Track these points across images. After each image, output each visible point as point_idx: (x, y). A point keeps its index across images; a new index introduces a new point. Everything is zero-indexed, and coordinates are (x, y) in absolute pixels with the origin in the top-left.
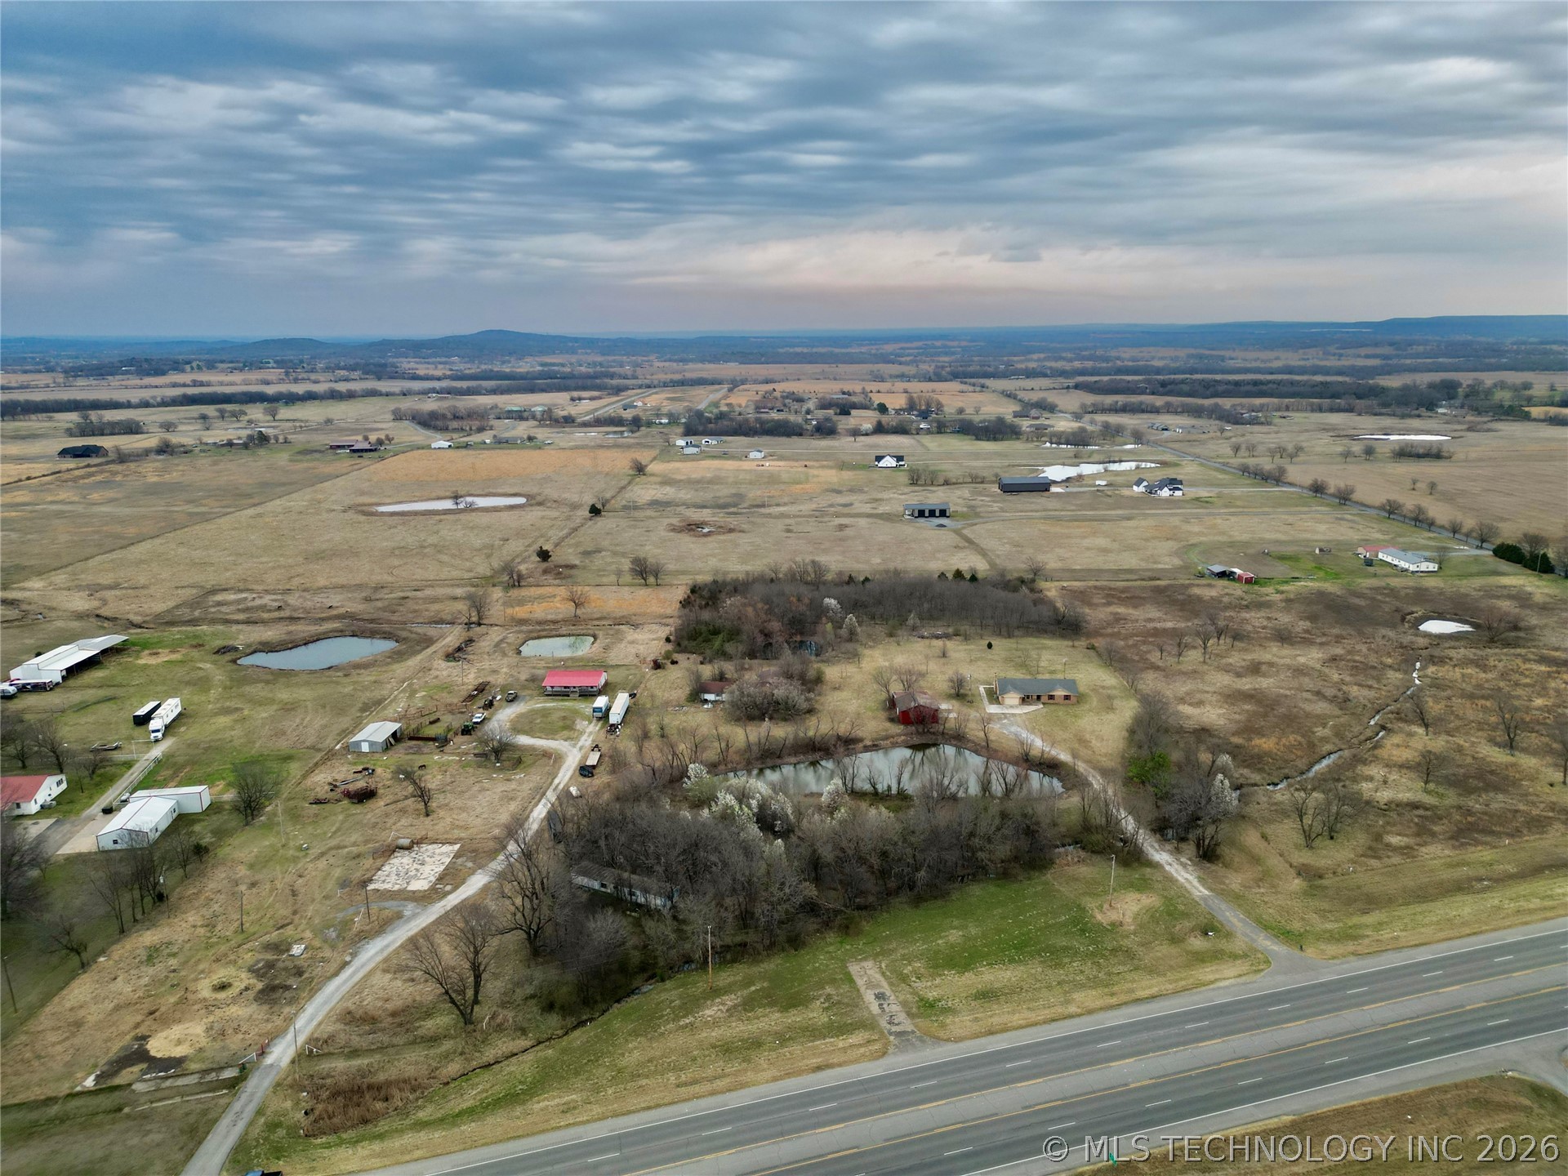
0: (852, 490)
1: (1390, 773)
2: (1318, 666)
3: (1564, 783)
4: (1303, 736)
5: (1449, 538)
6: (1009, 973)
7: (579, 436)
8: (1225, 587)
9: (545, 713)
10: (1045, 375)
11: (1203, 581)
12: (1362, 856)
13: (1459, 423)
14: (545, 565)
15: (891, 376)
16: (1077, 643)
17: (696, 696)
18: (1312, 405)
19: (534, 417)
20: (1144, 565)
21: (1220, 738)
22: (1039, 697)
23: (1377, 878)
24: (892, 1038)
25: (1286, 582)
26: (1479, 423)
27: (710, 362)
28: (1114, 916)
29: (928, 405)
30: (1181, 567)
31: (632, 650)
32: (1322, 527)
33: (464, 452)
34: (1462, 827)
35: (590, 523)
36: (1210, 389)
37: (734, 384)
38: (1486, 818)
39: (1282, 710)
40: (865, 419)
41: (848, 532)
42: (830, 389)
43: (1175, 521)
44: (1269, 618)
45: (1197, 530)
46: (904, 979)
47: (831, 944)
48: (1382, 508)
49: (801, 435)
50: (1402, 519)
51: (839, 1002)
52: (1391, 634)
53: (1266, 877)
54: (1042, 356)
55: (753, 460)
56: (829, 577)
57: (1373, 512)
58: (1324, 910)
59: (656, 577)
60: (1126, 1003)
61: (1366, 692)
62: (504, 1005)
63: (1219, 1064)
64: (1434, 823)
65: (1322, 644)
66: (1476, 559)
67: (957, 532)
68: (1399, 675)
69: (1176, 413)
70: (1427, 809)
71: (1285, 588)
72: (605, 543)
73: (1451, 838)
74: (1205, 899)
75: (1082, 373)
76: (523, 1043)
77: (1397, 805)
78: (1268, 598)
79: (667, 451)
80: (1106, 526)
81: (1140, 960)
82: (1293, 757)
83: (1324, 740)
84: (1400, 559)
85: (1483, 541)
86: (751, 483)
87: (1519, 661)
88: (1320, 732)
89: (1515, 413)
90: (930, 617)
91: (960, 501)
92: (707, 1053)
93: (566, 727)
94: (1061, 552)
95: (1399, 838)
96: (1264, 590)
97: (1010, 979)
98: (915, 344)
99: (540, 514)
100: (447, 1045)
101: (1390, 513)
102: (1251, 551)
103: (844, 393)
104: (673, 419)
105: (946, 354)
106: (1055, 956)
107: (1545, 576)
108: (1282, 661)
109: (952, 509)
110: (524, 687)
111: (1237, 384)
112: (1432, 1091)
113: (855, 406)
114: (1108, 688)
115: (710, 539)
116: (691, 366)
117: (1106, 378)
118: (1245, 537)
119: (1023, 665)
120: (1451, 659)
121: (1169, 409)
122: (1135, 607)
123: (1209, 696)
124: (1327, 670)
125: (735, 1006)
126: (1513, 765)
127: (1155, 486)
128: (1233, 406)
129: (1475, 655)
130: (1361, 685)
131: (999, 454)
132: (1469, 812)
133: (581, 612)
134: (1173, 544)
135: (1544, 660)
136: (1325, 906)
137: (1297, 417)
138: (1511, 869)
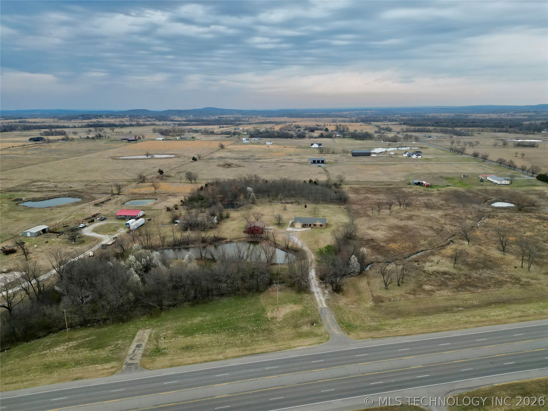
1: (442, 259)
2: (438, 217)
3: (522, 267)
4: (413, 243)
5: (520, 173)
6: (208, 338)
8: (416, 188)
9: (110, 225)
10: (397, 121)
11: (409, 186)
12: (409, 293)
14: (160, 175)
15: (339, 121)
16: (342, 207)
17: (174, 221)
18: (492, 130)
19: (201, 132)
20: (389, 180)
21: (376, 243)
22: (310, 225)
23: (408, 304)
24: (124, 366)
25: (444, 187)
27: (277, 117)
29: (344, 129)
30: (404, 181)
31: (165, 204)
32: (470, 169)
33: (166, 141)
34: (463, 283)
35: (190, 163)
36: (455, 125)
37: (280, 123)
38: (477, 280)
39: (411, 233)
40: (318, 133)
41: (283, 167)
43: (412, 166)
44: (429, 200)
45: (419, 169)
48: (497, 162)
49: (291, 138)
50: (504, 166)
51: (119, 348)
55: (267, 145)
57: (495, 164)
58: (375, 317)
59: (196, 180)
61: (452, 228)
65: (445, 209)
66: (529, 180)
67: (324, 168)
68: (471, 222)
69: (438, 132)
70: (450, 275)
71: (442, 189)
72: (189, 169)
74: (322, 309)
77: (437, 273)
78: (432, 192)
79: (238, 142)
80: (383, 167)
81: (272, 335)
82: (404, 251)
83: (423, 245)
84: (495, 179)
85: (533, 173)
86: (260, 152)
87: (527, 218)
88: (422, 242)
95: (430, 286)
96: (433, 189)
98: (355, 112)
99: (175, 160)
101: (500, 163)
102: (436, 176)
103: (317, 125)
104: (249, 132)
109: (326, 161)
118: (437, 171)
119: (314, 214)
120: (497, 216)
122: (376, 194)
123: (383, 227)
124: (440, 219)
126: (502, 259)
127: (411, 154)
128: (461, 130)
129: (510, 215)
130: (452, 225)
131: (360, 144)
132: (470, 277)
133: (157, 191)
134: (406, 173)
135: (539, 218)
136: (377, 315)
137: (485, 134)
138: (475, 303)
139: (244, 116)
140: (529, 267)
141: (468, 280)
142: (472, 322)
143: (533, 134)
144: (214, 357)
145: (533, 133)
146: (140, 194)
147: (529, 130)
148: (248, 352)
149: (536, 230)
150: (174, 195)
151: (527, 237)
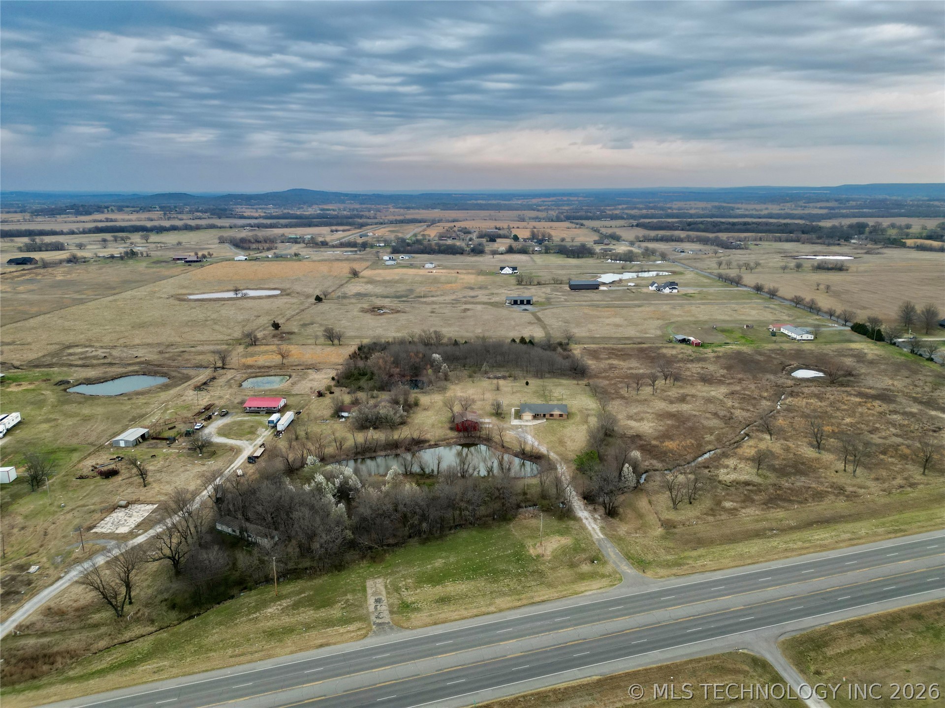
0: (480, 288)
1: (740, 463)
2: (721, 397)
3: (845, 470)
4: (696, 440)
5: (828, 320)
6: (463, 586)
7: (329, 253)
8: (682, 349)
9: (240, 424)
10: (622, 218)
11: (671, 345)
12: (705, 514)
13: (862, 249)
14: (276, 332)
15: (530, 218)
16: (580, 382)
17: (337, 414)
18: (775, 237)
19: (304, 242)
20: (638, 335)
21: (645, 441)
22: (544, 415)
23: (708, 528)
24: (374, 627)
25: (721, 346)
26: (874, 249)
27: (423, 209)
28: (540, 551)
29: (544, 236)
30: (660, 336)
31: (309, 385)
32: (754, 312)
33: (253, 263)
34: (772, 497)
35: (314, 306)
36: (717, 227)
37: (433, 222)
38: (789, 491)
39: (690, 424)
40: (502, 245)
41: (469, 313)
42: (488, 226)
43: (665, 308)
44: (703, 368)
45: (678, 314)
46: (397, 590)
47: (362, 568)
48: (792, 300)
49: (462, 254)
50: (803, 307)
51: (352, 604)
52: (772, 377)
53: (643, 527)
54: (624, 206)
55: (427, 269)
56: (445, 341)
57: (787, 303)
58: (670, 548)
59: (339, 340)
60: (524, 605)
61: (745, 414)
62: (147, 605)
63: (566, 643)
64: (757, 495)
65: (729, 384)
66: (840, 332)
67: (534, 314)
68: (768, 403)
69: (693, 242)
70: (754, 486)
71: (719, 349)
72: (318, 319)
73: (764, 504)
74: (599, 540)
75: (645, 217)
76: (150, 629)
77: (737, 483)
78: (706, 355)
79: (377, 263)
80: (625, 311)
81: (546, 578)
82: (686, 453)
83: (709, 442)
84: (792, 332)
85: (846, 321)
86: (421, 283)
87: (844, 395)
88: (708, 438)
89: (896, 243)
90: (499, 365)
91: (544, 295)
92: (259, 635)
93: (250, 432)
94: (591, 326)
95: (731, 503)
96: (705, 350)
97: (463, 590)
98: (551, 199)
99: (286, 300)
100: (103, 630)
101: (797, 303)
102: (706, 327)
103: (496, 228)
104: (387, 243)
105: (568, 205)
106: (494, 575)
107: (878, 343)
108: (701, 394)
109: (534, 299)
110: (234, 407)
111: (734, 224)
112: (691, 661)
113: (500, 237)
114: (589, 410)
115: (383, 317)
116: (412, 211)
117: (655, 220)
118: (706, 318)
119: (544, 396)
120: (803, 394)
121: (690, 240)
122: (624, 360)
123: (647, 415)
124: (725, 400)
125: (287, 607)
126: (817, 459)
127: (662, 286)
128: (728, 238)
129: (819, 391)
130: (743, 409)
131: (577, 267)
132: (780, 488)
133: (285, 361)
134: (660, 322)
135: (860, 394)
136: (671, 545)
137: (765, 244)
138: (793, 523)
139: (364, 206)
140: (855, 471)
141: (778, 492)
142: (793, 550)
143: (839, 244)
144: (484, 609)
145: (838, 242)
146: (259, 368)
147: (832, 237)
148: (525, 602)
149: (857, 415)
150: (315, 367)
151: (847, 425)
